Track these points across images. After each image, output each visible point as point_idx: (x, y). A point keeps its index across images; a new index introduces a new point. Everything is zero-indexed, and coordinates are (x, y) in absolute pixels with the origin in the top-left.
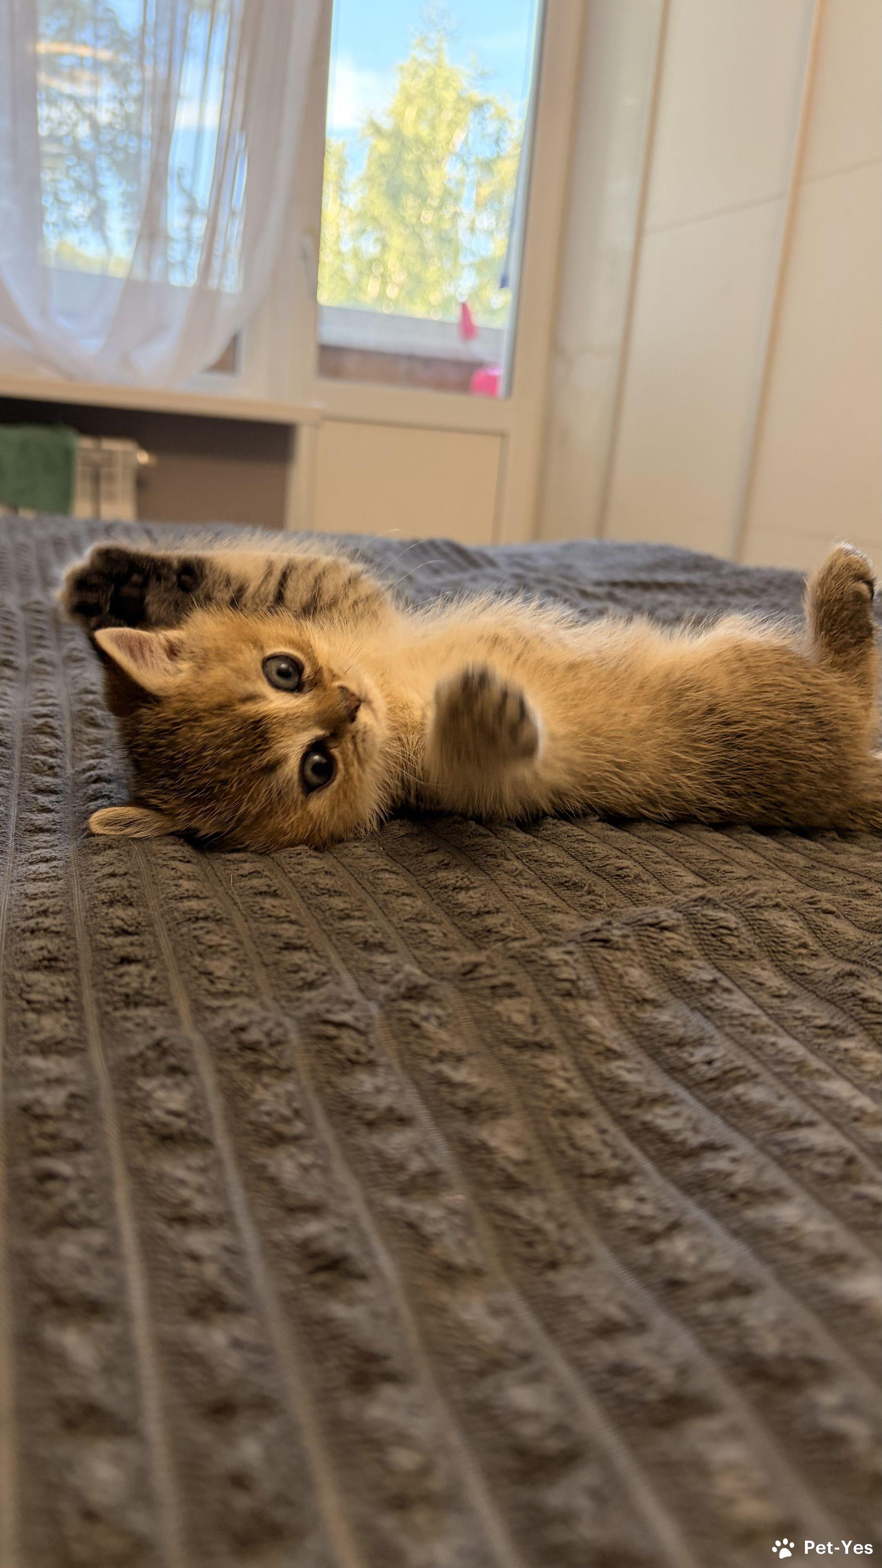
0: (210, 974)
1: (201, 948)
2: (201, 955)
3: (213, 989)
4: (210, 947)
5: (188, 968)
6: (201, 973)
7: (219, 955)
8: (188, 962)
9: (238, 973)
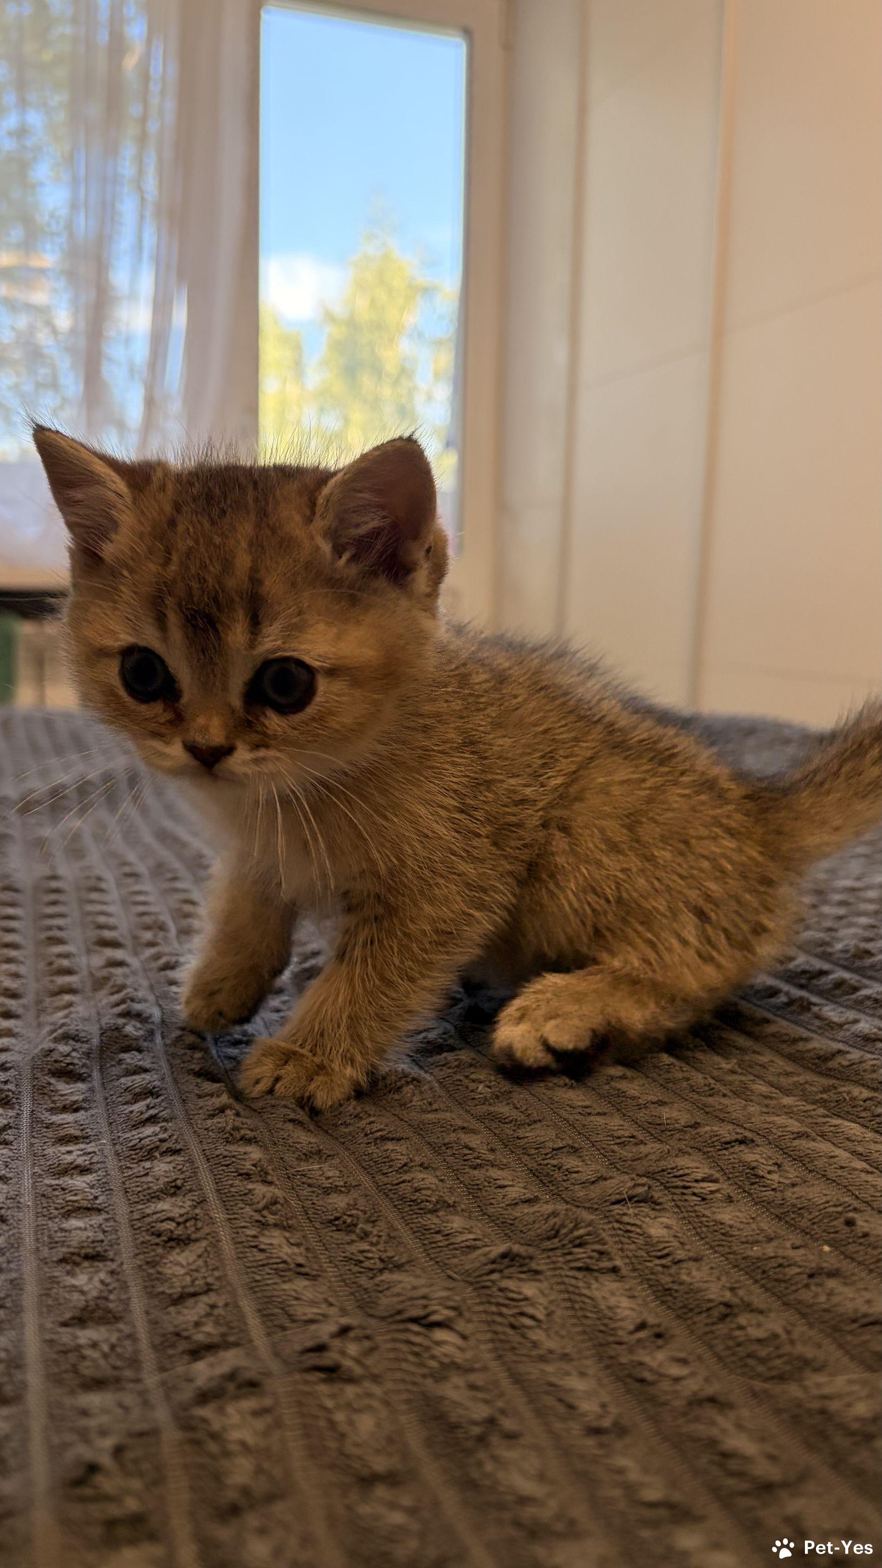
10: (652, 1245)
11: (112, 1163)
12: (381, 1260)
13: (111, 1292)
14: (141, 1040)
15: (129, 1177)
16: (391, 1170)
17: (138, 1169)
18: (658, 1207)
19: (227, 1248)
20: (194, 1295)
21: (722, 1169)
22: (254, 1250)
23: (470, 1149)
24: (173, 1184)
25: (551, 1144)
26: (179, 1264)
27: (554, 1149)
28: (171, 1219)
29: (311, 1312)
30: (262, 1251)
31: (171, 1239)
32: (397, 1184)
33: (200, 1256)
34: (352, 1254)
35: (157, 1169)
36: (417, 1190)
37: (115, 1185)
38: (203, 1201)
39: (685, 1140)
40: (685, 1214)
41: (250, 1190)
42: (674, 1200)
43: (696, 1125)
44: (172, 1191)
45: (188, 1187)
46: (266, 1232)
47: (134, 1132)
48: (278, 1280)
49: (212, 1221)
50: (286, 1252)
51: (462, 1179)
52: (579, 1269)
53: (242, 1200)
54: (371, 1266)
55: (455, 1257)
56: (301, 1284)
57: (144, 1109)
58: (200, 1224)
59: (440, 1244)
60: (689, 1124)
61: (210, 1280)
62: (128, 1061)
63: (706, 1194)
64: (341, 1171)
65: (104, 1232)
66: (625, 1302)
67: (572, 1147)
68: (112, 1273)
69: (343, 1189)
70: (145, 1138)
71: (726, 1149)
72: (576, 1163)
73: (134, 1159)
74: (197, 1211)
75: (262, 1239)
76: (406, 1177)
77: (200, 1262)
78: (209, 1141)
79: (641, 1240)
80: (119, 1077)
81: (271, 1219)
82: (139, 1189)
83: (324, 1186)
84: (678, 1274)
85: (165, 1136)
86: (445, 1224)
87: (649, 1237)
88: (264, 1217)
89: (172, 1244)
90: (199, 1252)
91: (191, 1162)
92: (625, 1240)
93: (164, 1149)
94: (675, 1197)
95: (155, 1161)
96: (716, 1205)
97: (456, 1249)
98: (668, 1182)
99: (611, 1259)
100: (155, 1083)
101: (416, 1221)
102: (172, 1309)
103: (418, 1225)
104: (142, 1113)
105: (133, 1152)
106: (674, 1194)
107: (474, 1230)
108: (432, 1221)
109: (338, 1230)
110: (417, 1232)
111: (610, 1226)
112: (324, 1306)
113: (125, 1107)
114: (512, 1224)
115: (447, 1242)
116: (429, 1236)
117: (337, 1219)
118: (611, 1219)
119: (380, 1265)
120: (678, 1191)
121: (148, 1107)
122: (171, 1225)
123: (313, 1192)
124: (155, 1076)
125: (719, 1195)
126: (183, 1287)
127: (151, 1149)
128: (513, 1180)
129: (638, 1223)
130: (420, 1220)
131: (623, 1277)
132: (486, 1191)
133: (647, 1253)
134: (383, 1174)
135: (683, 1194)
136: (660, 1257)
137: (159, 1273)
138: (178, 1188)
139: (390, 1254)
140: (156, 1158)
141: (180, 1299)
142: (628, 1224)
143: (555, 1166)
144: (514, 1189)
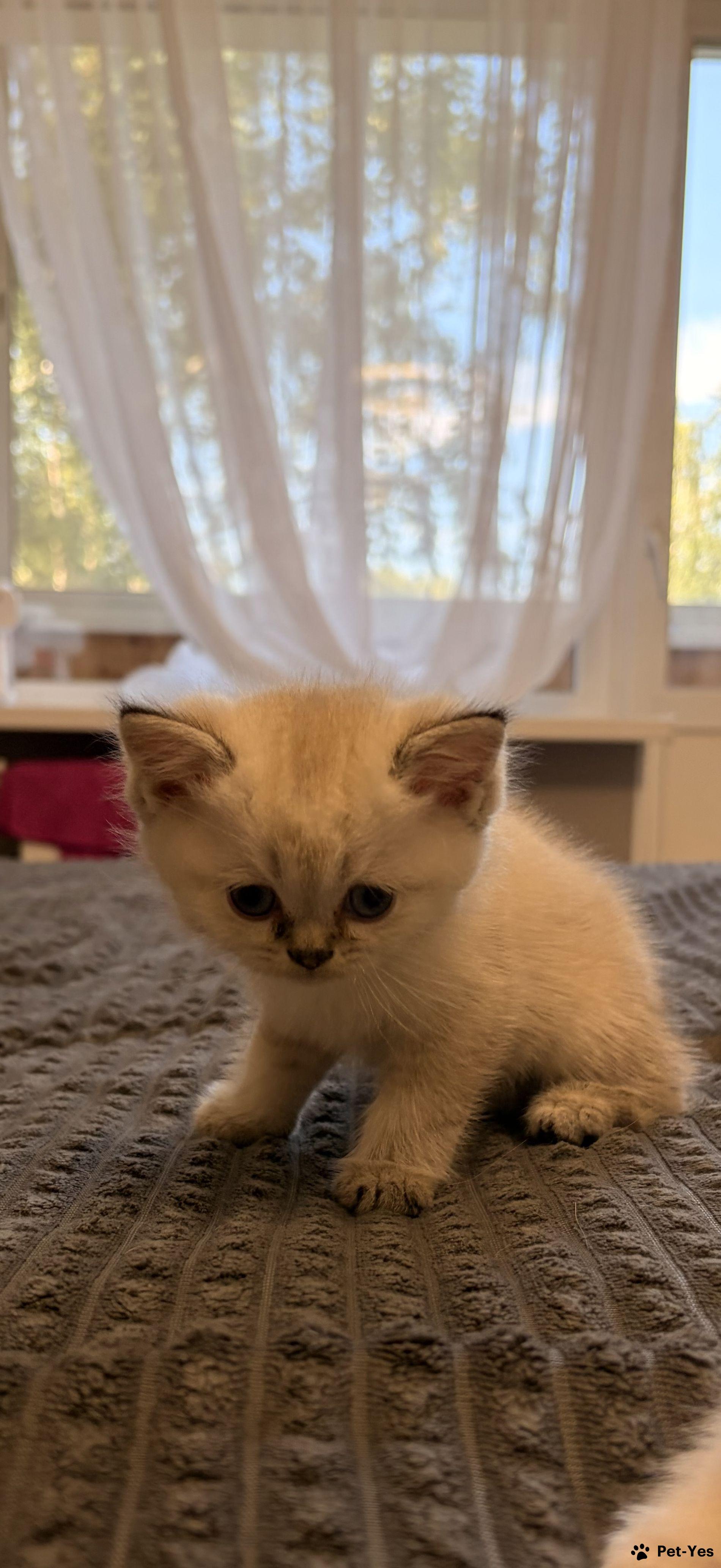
0: (560, 1308)
1: (548, 1279)
2: (548, 1287)
3: (563, 1324)
4: (558, 1278)
5: (536, 1300)
6: (549, 1306)
7: (568, 1287)
8: (536, 1293)
9: (587, 1310)
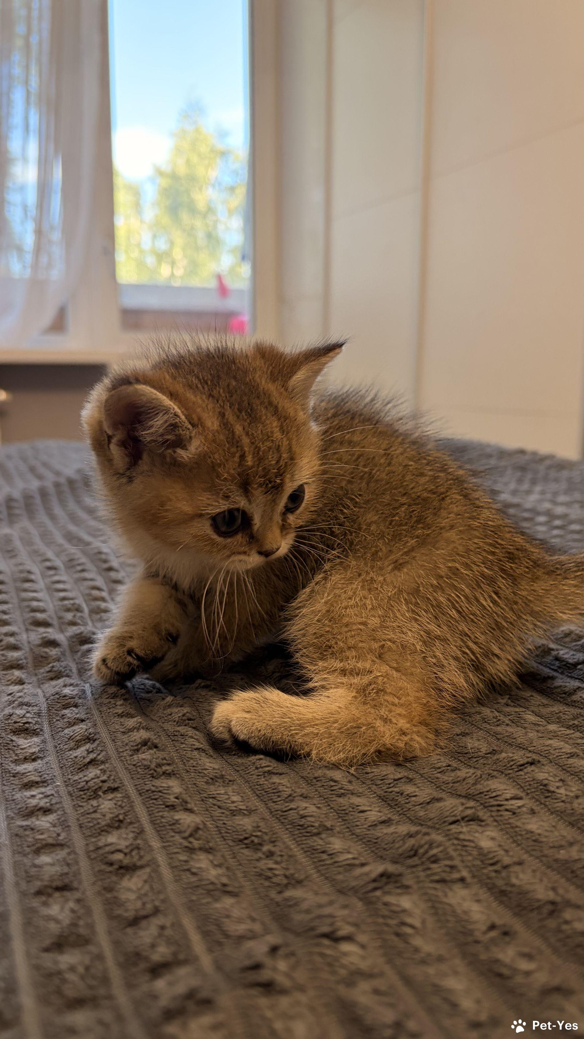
10: (485, 855)
11: (67, 803)
12: (286, 876)
13: (79, 918)
14: (77, 698)
15: (83, 814)
16: (279, 799)
17: (87, 807)
18: (483, 823)
19: (166, 873)
20: (146, 917)
21: (522, 787)
22: (188, 873)
23: (335, 781)
24: (117, 819)
25: (392, 776)
26: (129, 890)
27: (395, 780)
28: (120, 851)
29: (241, 928)
30: (194, 874)
31: (121, 867)
32: (286, 811)
33: (145, 881)
34: (262, 870)
35: (102, 806)
36: (303, 817)
37: (72, 822)
38: (142, 832)
39: (489, 764)
40: (503, 827)
41: (177, 820)
42: (492, 816)
43: (494, 752)
44: (116, 825)
45: (129, 820)
46: (194, 856)
47: (81, 775)
48: (210, 900)
49: (151, 848)
50: (213, 873)
51: (332, 806)
52: (438, 881)
53: (172, 829)
54: (278, 882)
55: (339, 873)
56: (228, 901)
57: (85, 754)
58: (142, 853)
59: (328, 862)
60: (489, 751)
61: (157, 903)
62: (69, 715)
63: (515, 809)
64: (242, 797)
65: (68, 865)
66: (475, 907)
67: (408, 778)
68: (78, 901)
69: (245, 812)
70: (90, 781)
71: (521, 770)
72: (414, 790)
73: (83, 798)
74: (139, 841)
75: (192, 863)
76: (292, 805)
77: (147, 887)
78: (139, 776)
79: (475, 853)
80: (63, 729)
81: (196, 844)
82: (91, 824)
83: (231, 808)
84: (509, 877)
85: (104, 778)
86: (328, 846)
87: (481, 848)
88: (190, 843)
89: (122, 871)
90: (145, 877)
91: (128, 797)
92: (464, 853)
93: (106, 789)
94: (494, 814)
95: (100, 799)
96: (524, 817)
97: (340, 867)
98: (486, 803)
99: (459, 871)
100: (90, 730)
101: (305, 842)
102: (129, 930)
103: (308, 846)
104: (84, 758)
105: (82, 793)
106: (491, 811)
107: (352, 851)
108: (317, 842)
109: (247, 848)
110: (308, 851)
111: (451, 842)
112: (249, 921)
113: (71, 752)
114: (376, 843)
115: (333, 861)
116: (316, 855)
117: (246, 838)
118: (451, 837)
119: (285, 881)
120: (495, 809)
121: (89, 752)
122: (119, 856)
123: (223, 813)
124: (89, 724)
125: (524, 809)
126: (136, 911)
127: (96, 789)
128: (370, 806)
129: (471, 838)
130: (308, 842)
131: (468, 884)
132: (352, 815)
133: (482, 861)
134: (274, 802)
135: (498, 811)
136: (492, 864)
137: (115, 897)
138: (121, 821)
139: (292, 871)
140: (100, 796)
141: (135, 922)
142: (464, 840)
143: (398, 793)
144: (373, 813)
